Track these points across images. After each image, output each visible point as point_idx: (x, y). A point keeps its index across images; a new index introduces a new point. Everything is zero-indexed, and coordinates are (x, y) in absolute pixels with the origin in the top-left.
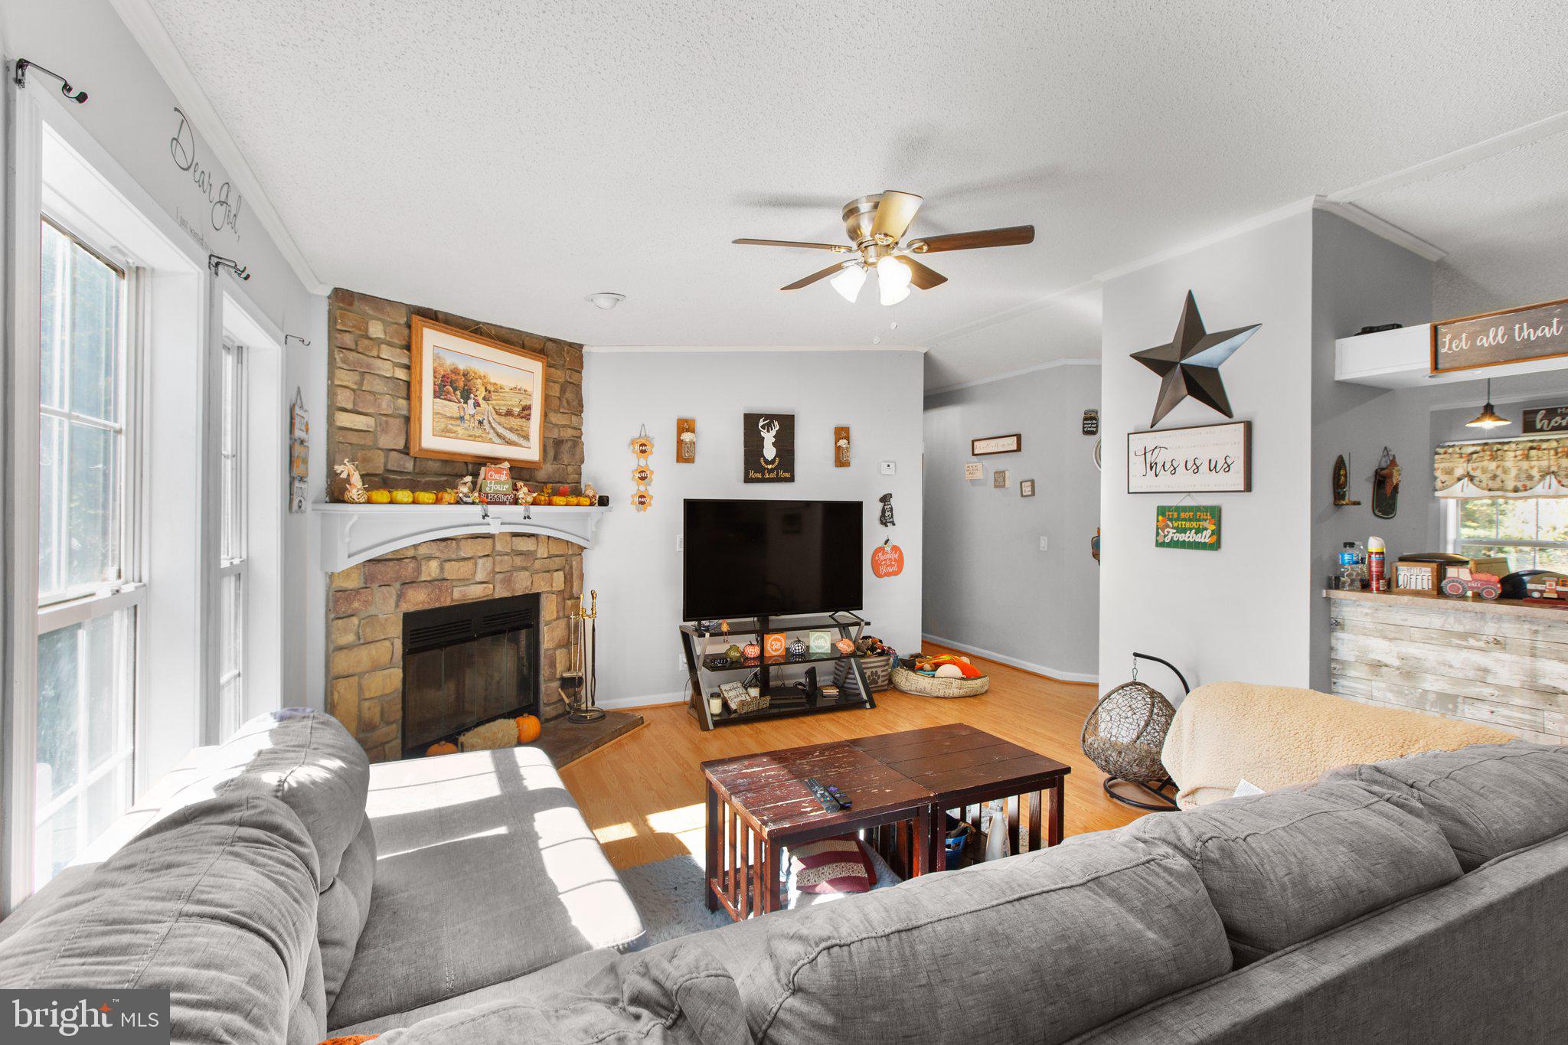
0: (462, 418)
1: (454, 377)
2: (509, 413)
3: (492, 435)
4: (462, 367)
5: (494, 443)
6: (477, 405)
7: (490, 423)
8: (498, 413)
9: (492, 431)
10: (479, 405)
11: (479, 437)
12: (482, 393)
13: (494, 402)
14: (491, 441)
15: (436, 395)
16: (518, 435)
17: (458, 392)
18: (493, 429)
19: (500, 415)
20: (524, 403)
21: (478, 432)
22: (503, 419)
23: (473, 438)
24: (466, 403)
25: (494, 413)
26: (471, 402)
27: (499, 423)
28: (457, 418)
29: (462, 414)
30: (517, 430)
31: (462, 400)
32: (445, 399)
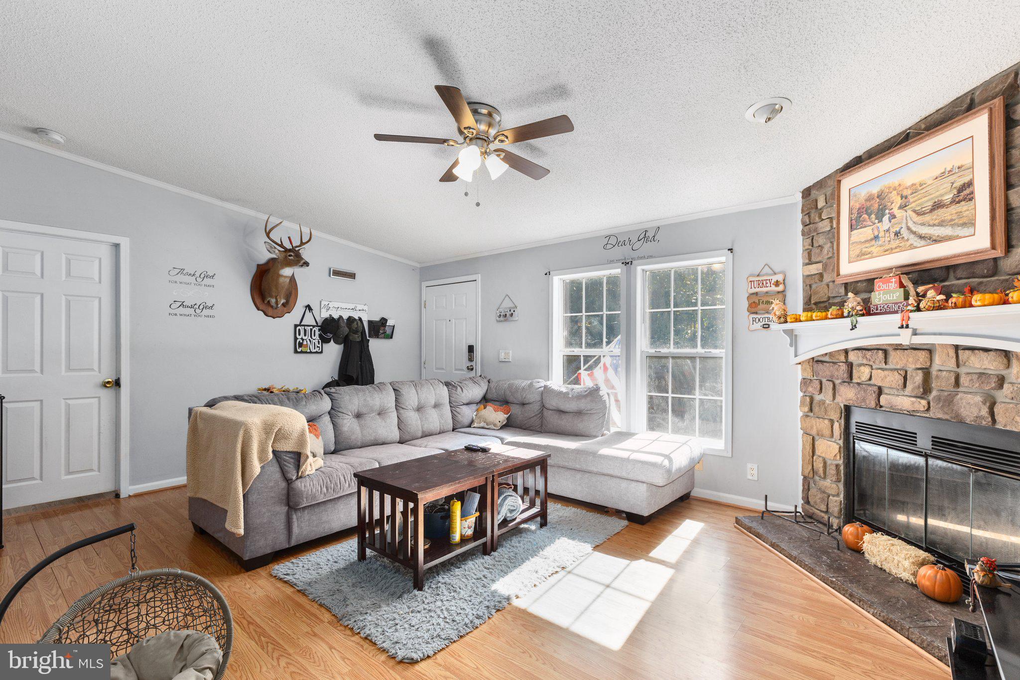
0: (876, 238)
1: (868, 204)
2: (938, 205)
3: (913, 240)
4: (875, 190)
5: (916, 247)
6: (893, 216)
7: (909, 228)
8: (918, 213)
9: (912, 236)
10: (894, 217)
11: (896, 248)
12: (898, 201)
13: (913, 205)
14: (912, 247)
15: (852, 228)
16: (952, 226)
17: (873, 216)
18: (914, 233)
19: (924, 214)
20: (958, 184)
21: (894, 244)
22: (927, 218)
23: (890, 251)
24: (880, 221)
25: (914, 215)
26: (886, 219)
27: (923, 224)
28: (871, 240)
29: (876, 233)
30: (952, 220)
31: (877, 221)
32: (861, 228)
